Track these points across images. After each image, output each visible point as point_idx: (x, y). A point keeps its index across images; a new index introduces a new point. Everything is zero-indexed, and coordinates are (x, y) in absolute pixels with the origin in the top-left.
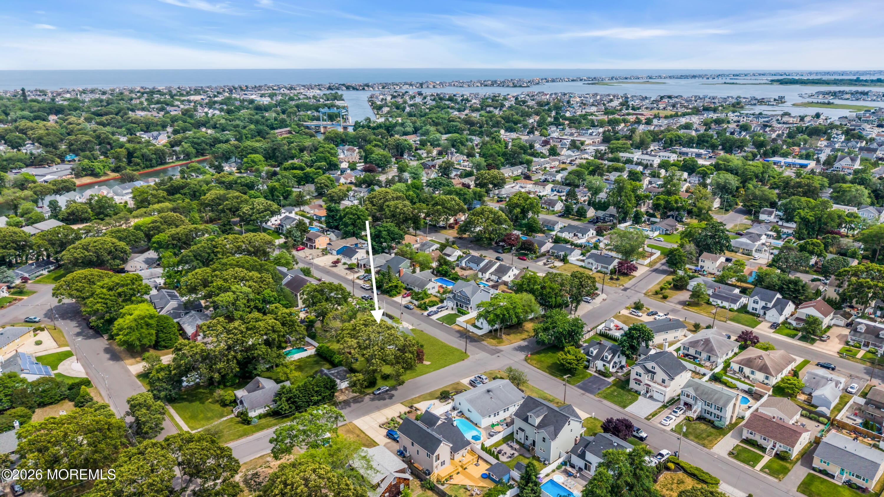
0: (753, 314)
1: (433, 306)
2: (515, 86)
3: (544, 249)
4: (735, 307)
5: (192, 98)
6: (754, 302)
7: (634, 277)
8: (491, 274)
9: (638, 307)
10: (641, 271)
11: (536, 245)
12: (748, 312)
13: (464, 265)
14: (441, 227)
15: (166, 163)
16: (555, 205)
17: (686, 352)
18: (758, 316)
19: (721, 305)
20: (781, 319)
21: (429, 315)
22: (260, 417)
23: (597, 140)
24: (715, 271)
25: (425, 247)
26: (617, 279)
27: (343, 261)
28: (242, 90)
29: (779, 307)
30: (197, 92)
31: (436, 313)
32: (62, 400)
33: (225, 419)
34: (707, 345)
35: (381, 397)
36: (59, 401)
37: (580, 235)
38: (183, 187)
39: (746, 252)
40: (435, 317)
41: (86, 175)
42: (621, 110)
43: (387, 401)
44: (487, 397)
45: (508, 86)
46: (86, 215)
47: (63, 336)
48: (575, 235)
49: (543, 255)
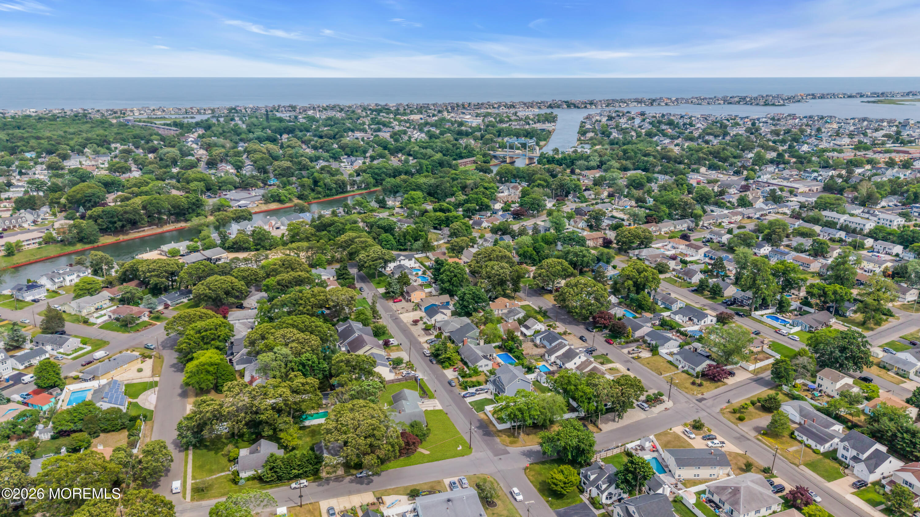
0: (840, 463)
1: (473, 386)
2: (766, 104)
3: (638, 334)
4: (822, 449)
5: (412, 117)
6: (844, 448)
7: (725, 384)
8: (557, 357)
9: (697, 426)
10: (741, 377)
11: (630, 329)
12: (836, 459)
13: (538, 342)
14: (547, 290)
15: (347, 192)
16: (692, 276)
17: (710, 497)
18: (847, 467)
19: (806, 442)
20: (872, 478)
21: (464, 397)
22: (248, 479)
23: (815, 189)
24: (834, 394)
25: (512, 314)
26: (700, 385)
27: (425, 320)
28: (464, 108)
29: (873, 461)
30: (420, 109)
31: (473, 395)
32: (122, 429)
33: (223, 474)
34: (735, 494)
35: (360, 481)
36: (120, 430)
37: (695, 320)
38: (330, 225)
39: (901, 372)
40: (468, 400)
41: (274, 201)
42: (883, 144)
43: (364, 486)
44: (445, 506)
45: (757, 104)
46: (247, 245)
47: (161, 367)
48: (690, 319)
49: (636, 341)
